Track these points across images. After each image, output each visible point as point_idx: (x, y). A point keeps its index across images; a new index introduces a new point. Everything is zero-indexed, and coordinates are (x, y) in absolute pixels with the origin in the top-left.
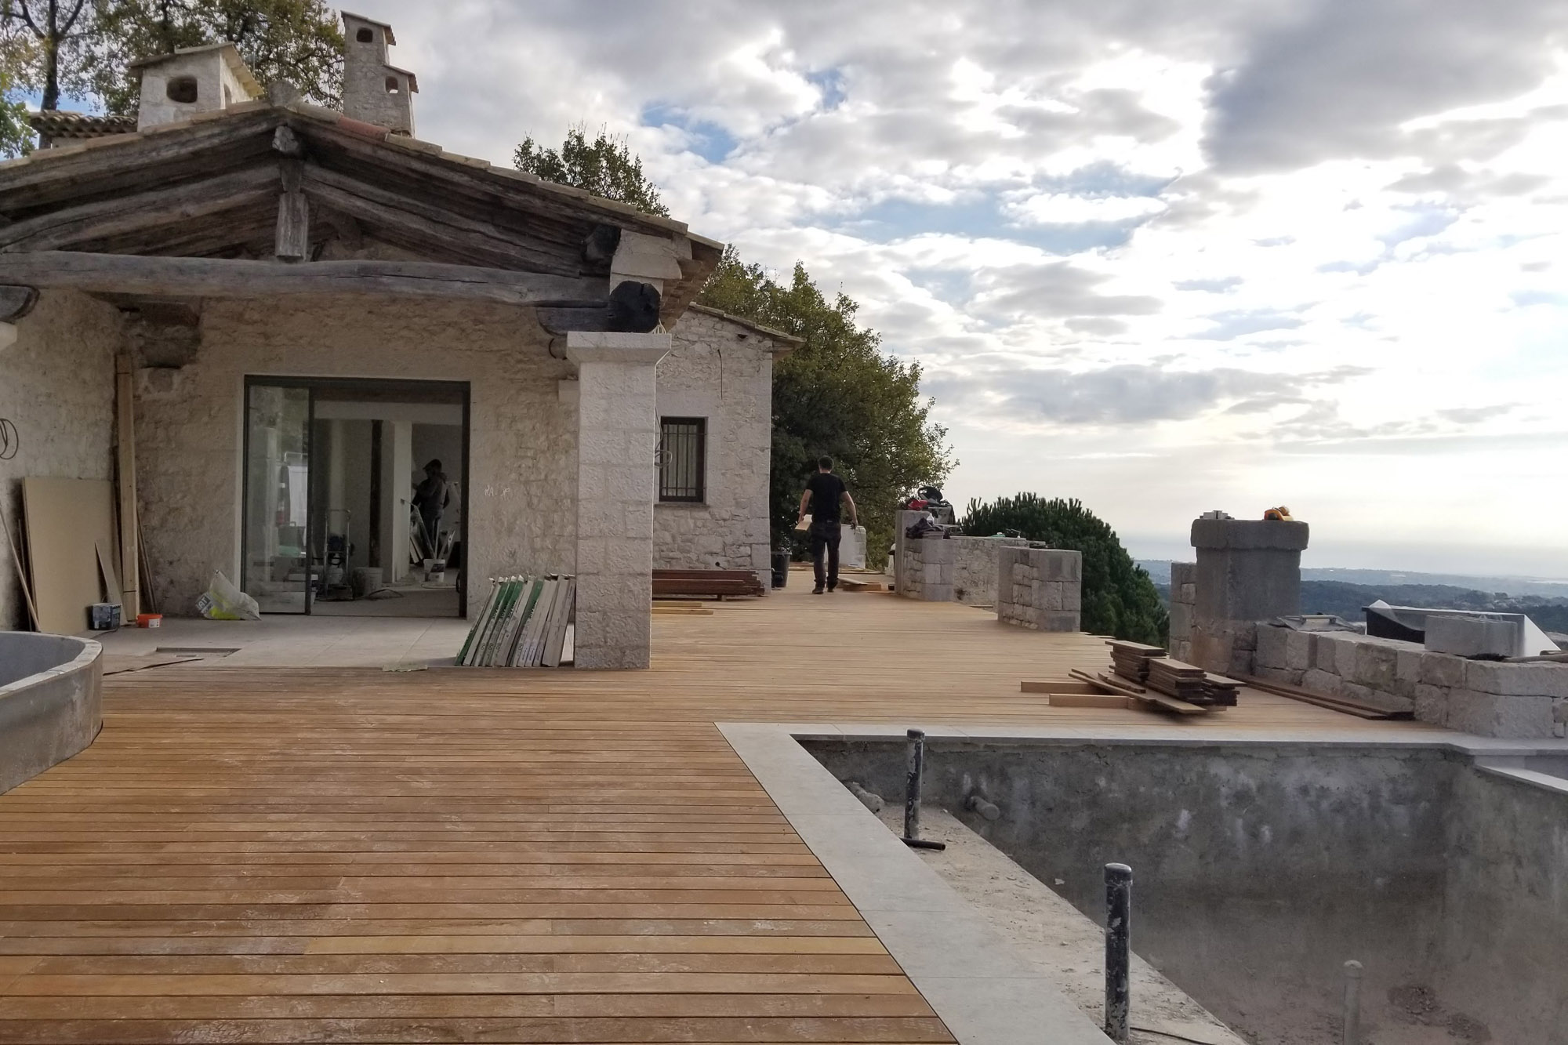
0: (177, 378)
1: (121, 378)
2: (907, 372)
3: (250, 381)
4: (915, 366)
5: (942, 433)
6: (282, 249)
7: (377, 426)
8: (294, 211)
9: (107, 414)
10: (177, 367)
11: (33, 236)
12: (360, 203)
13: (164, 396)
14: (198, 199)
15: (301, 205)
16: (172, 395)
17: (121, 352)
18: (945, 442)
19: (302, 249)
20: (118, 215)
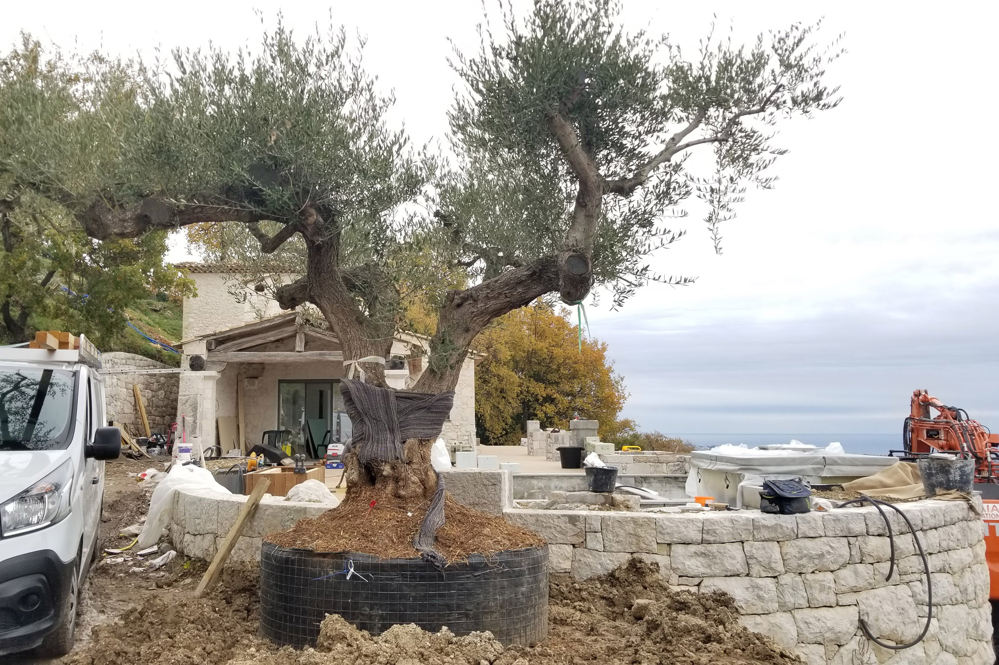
0: (256, 381)
1: (239, 383)
2: (599, 347)
3: (280, 381)
4: (603, 344)
5: (622, 379)
6: (297, 349)
7: (321, 393)
8: (301, 338)
9: (235, 395)
10: (257, 378)
11: (228, 348)
12: (319, 335)
13: (252, 388)
14: (273, 336)
15: (303, 336)
16: (255, 387)
17: (239, 374)
18: (624, 383)
19: (303, 349)
20: (252, 341)
